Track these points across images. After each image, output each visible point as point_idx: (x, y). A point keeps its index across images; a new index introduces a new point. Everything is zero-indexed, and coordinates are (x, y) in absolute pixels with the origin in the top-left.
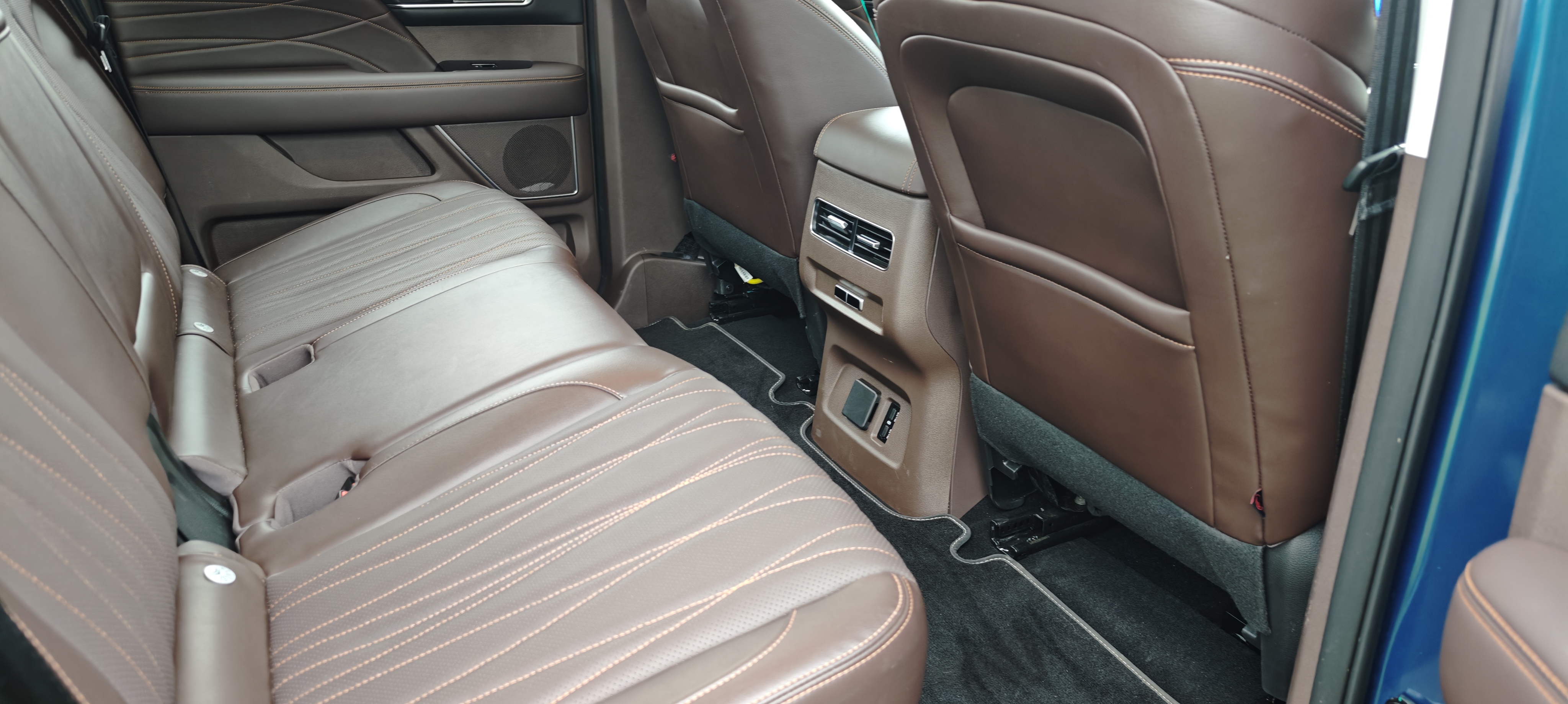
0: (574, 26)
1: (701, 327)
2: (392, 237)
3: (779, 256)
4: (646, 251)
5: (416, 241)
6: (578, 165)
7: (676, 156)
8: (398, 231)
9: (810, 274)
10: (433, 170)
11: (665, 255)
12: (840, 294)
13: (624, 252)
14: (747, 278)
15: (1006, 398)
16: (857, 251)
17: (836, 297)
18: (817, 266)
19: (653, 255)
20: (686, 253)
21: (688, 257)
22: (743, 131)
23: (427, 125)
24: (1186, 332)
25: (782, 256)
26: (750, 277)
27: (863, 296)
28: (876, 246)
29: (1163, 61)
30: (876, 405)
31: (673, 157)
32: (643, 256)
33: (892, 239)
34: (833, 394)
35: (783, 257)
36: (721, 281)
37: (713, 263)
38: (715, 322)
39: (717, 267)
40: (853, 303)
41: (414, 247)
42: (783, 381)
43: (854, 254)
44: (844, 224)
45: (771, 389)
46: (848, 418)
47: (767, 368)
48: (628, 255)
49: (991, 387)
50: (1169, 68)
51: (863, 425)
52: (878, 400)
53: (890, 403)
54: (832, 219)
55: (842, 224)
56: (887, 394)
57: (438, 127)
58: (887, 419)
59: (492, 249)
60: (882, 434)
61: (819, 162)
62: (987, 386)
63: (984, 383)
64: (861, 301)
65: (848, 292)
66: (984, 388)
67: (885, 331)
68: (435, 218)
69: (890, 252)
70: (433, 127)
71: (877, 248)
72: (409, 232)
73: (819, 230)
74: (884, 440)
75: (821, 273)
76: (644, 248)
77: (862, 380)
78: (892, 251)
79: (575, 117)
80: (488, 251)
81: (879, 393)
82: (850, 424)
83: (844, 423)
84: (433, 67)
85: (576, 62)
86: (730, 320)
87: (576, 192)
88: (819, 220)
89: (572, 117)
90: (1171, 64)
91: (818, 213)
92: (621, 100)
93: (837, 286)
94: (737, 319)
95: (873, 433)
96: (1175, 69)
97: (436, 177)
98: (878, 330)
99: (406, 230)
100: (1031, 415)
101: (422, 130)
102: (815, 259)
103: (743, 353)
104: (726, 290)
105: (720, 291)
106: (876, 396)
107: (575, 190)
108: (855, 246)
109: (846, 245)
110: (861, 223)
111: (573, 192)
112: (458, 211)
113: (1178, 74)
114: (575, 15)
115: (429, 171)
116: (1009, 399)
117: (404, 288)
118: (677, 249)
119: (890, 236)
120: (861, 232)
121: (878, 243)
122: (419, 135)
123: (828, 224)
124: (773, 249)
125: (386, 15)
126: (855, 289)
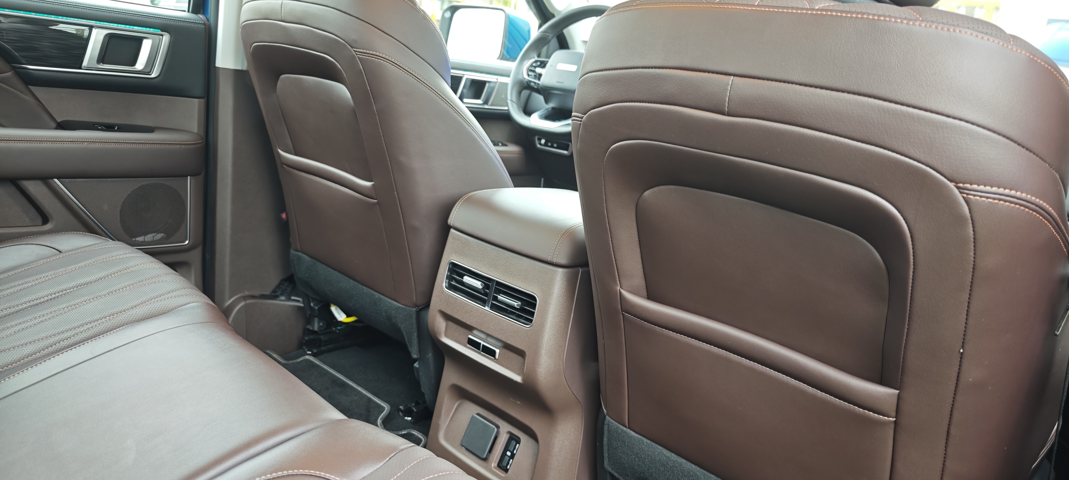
0: (196, 100)
1: (299, 360)
2: (12, 290)
3: (398, 306)
4: (247, 293)
5: (40, 294)
6: (191, 217)
7: (287, 215)
8: (17, 283)
9: (440, 324)
10: (45, 220)
11: (263, 297)
12: (474, 344)
13: (227, 294)
14: (341, 316)
15: (645, 440)
16: (493, 307)
17: (468, 345)
18: (448, 317)
19: (253, 297)
20: (282, 295)
21: (283, 298)
22: (377, 201)
23: (45, 179)
24: (891, 407)
25: (400, 305)
26: (344, 316)
27: (499, 346)
28: (517, 305)
29: (951, 185)
30: (496, 438)
31: (284, 216)
32: (245, 298)
33: (536, 301)
34: (448, 426)
35: (403, 306)
36: (316, 319)
37: (312, 304)
38: (309, 354)
39: (317, 308)
40: (491, 353)
41: (39, 301)
42: (388, 411)
43: (490, 309)
44: (481, 285)
45: (379, 419)
46: (467, 449)
47: (370, 400)
48: (230, 298)
49: (629, 430)
50: (956, 191)
51: (485, 456)
52: (498, 433)
53: (508, 436)
54: (467, 279)
55: (478, 284)
56: (505, 429)
57: (56, 180)
58: (506, 449)
59: (136, 306)
60: (503, 464)
61: (452, 231)
62: (625, 429)
63: (621, 427)
64: (498, 351)
65: (482, 343)
66: (622, 430)
67: (523, 380)
68: (60, 270)
69: (534, 313)
70: (51, 181)
71: (519, 307)
72: (30, 285)
73: (451, 287)
74: (506, 471)
75: (451, 324)
76: (245, 291)
77: (478, 414)
78: (536, 312)
79: (191, 177)
80: (132, 308)
81: (498, 427)
82: (467, 453)
83: (464, 454)
84: (54, 125)
85: (195, 130)
86: (322, 353)
87: (187, 242)
88: (450, 278)
89: (189, 177)
90: (958, 188)
91: (450, 273)
92: (235, 165)
93: (470, 336)
94: (329, 351)
95: (494, 463)
96: (961, 193)
97: (48, 226)
98: (517, 378)
99: (26, 283)
100: (673, 456)
101: (39, 183)
102: (449, 312)
103: (344, 385)
104: (320, 327)
105: (313, 326)
106: (496, 429)
107: (186, 240)
108: (492, 303)
109: (484, 302)
110: (498, 284)
111: (184, 242)
112: (85, 264)
113: (963, 197)
114: (199, 89)
115: (40, 221)
116: (649, 442)
117: (37, 349)
118: (274, 291)
119: (534, 298)
120: (500, 292)
121: (520, 303)
122: (33, 188)
123: (463, 284)
124: (392, 299)
125: (9, 74)
126: (490, 340)
